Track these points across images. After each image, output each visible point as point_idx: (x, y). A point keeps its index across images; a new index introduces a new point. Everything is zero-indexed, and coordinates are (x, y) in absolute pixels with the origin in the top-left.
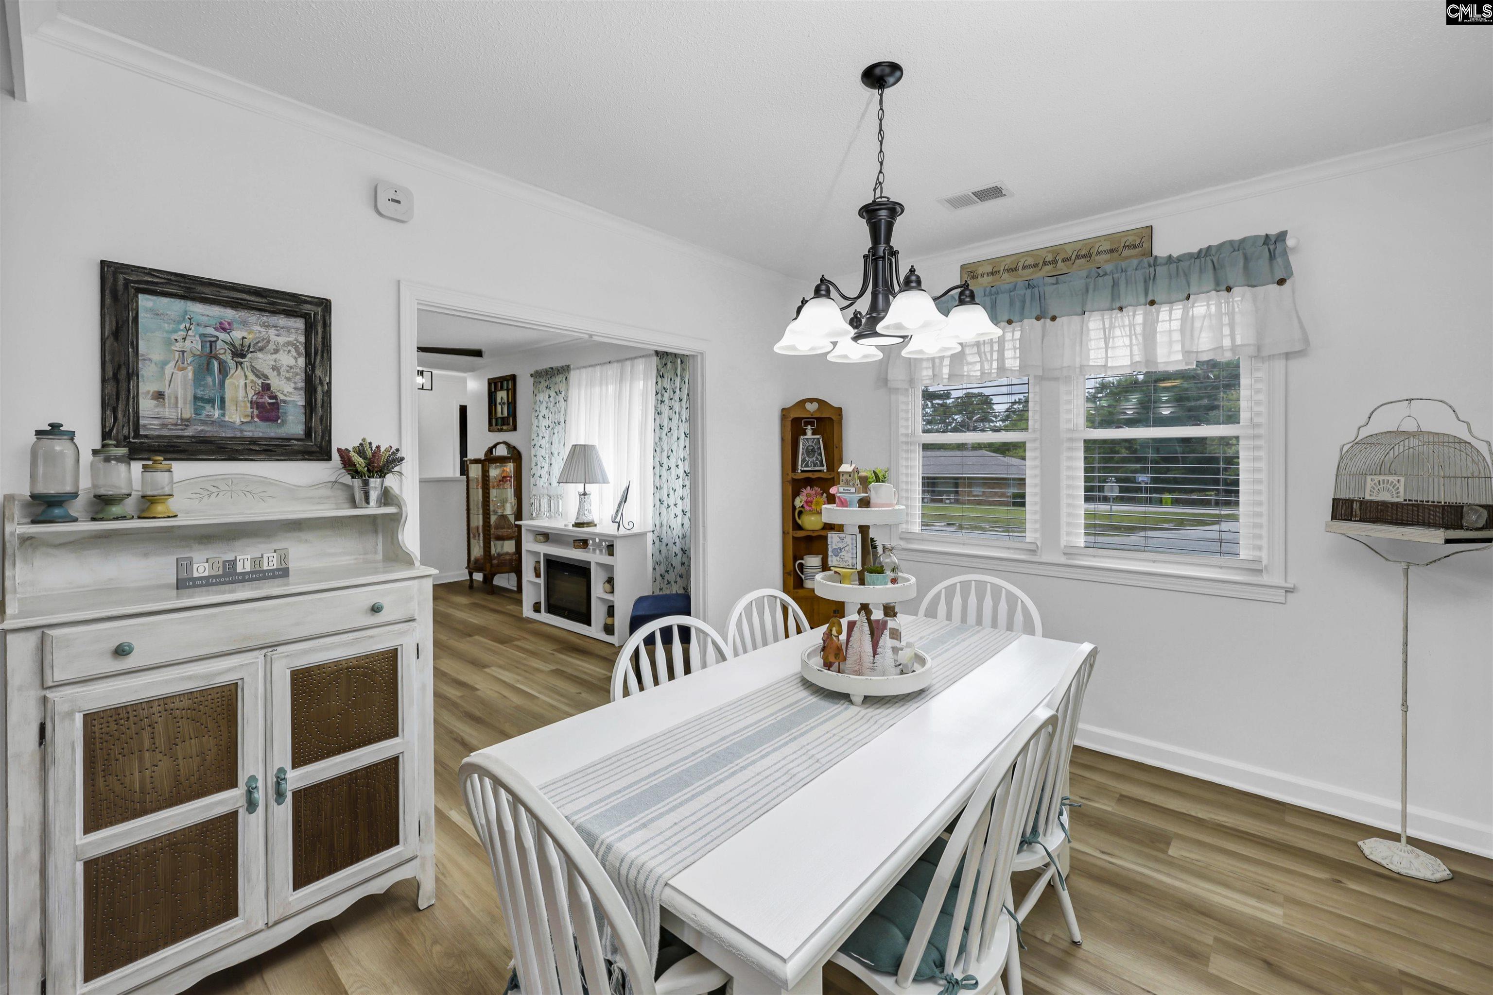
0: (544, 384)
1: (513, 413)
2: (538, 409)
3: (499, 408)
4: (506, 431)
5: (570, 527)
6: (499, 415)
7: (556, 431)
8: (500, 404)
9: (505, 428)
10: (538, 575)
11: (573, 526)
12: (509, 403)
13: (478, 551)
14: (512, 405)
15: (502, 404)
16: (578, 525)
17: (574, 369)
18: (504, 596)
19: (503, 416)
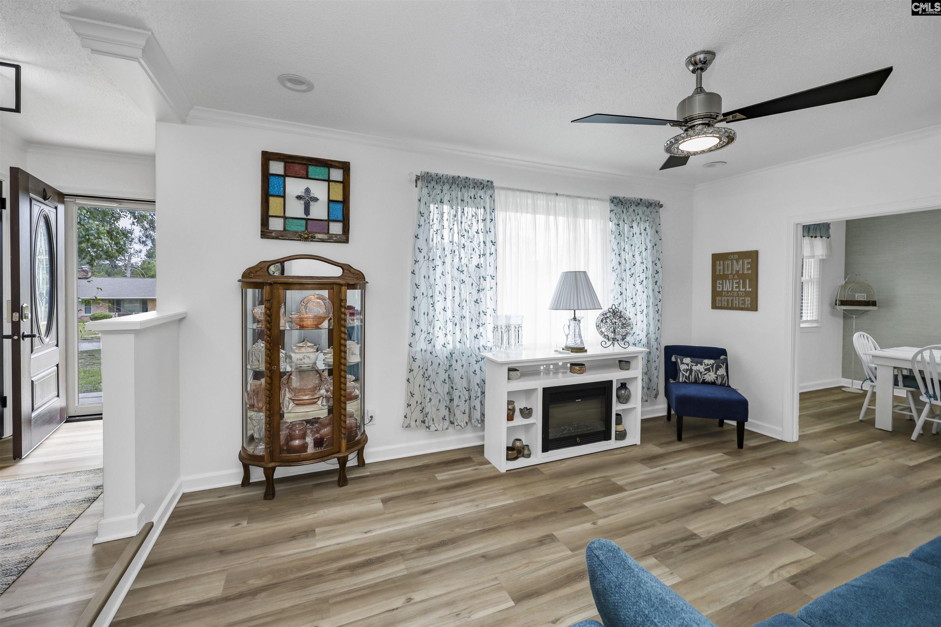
1: (344, 217)
8: (299, 197)
12: (331, 201)
14: (343, 206)
15: (307, 198)
19: (309, 217)
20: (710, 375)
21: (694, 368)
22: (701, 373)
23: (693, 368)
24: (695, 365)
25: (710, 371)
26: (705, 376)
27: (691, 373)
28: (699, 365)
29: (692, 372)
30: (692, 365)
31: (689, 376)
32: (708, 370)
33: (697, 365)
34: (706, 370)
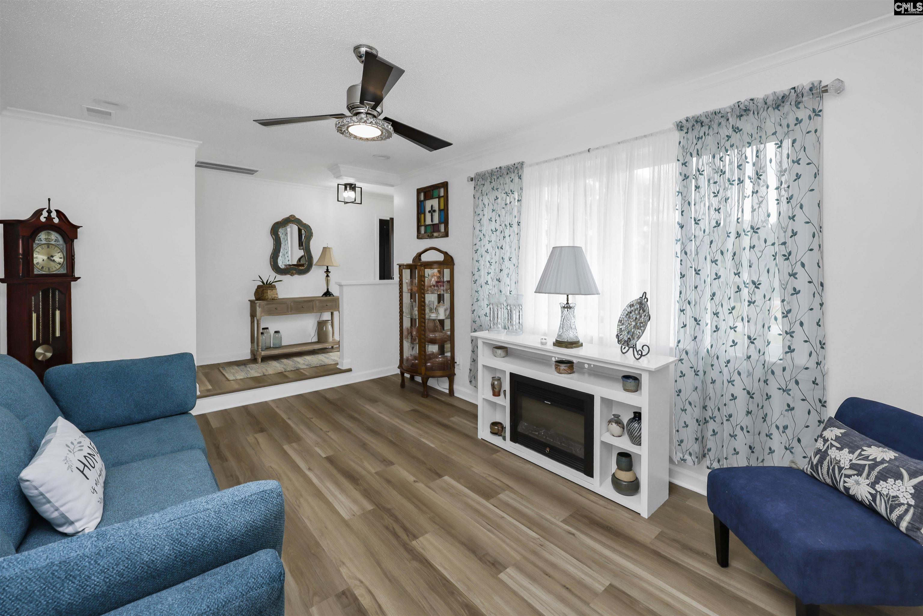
0: (487, 187)
1: (445, 220)
2: (481, 213)
3: (428, 216)
4: (437, 237)
5: (550, 346)
6: (428, 222)
7: (507, 235)
8: (429, 212)
9: (435, 234)
10: (496, 392)
11: (554, 344)
12: (440, 210)
13: (410, 352)
14: (444, 212)
15: (432, 211)
16: (559, 343)
17: (531, 165)
18: (434, 398)
19: (433, 223)
20: (858, 483)
21: (833, 453)
22: (840, 469)
23: (830, 452)
24: (838, 448)
25: (860, 474)
26: (847, 479)
27: (821, 462)
28: (846, 450)
29: (825, 459)
30: (832, 445)
31: (817, 464)
32: (858, 469)
33: (840, 449)
34: (853, 467)
